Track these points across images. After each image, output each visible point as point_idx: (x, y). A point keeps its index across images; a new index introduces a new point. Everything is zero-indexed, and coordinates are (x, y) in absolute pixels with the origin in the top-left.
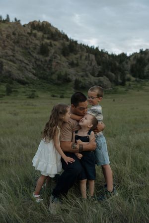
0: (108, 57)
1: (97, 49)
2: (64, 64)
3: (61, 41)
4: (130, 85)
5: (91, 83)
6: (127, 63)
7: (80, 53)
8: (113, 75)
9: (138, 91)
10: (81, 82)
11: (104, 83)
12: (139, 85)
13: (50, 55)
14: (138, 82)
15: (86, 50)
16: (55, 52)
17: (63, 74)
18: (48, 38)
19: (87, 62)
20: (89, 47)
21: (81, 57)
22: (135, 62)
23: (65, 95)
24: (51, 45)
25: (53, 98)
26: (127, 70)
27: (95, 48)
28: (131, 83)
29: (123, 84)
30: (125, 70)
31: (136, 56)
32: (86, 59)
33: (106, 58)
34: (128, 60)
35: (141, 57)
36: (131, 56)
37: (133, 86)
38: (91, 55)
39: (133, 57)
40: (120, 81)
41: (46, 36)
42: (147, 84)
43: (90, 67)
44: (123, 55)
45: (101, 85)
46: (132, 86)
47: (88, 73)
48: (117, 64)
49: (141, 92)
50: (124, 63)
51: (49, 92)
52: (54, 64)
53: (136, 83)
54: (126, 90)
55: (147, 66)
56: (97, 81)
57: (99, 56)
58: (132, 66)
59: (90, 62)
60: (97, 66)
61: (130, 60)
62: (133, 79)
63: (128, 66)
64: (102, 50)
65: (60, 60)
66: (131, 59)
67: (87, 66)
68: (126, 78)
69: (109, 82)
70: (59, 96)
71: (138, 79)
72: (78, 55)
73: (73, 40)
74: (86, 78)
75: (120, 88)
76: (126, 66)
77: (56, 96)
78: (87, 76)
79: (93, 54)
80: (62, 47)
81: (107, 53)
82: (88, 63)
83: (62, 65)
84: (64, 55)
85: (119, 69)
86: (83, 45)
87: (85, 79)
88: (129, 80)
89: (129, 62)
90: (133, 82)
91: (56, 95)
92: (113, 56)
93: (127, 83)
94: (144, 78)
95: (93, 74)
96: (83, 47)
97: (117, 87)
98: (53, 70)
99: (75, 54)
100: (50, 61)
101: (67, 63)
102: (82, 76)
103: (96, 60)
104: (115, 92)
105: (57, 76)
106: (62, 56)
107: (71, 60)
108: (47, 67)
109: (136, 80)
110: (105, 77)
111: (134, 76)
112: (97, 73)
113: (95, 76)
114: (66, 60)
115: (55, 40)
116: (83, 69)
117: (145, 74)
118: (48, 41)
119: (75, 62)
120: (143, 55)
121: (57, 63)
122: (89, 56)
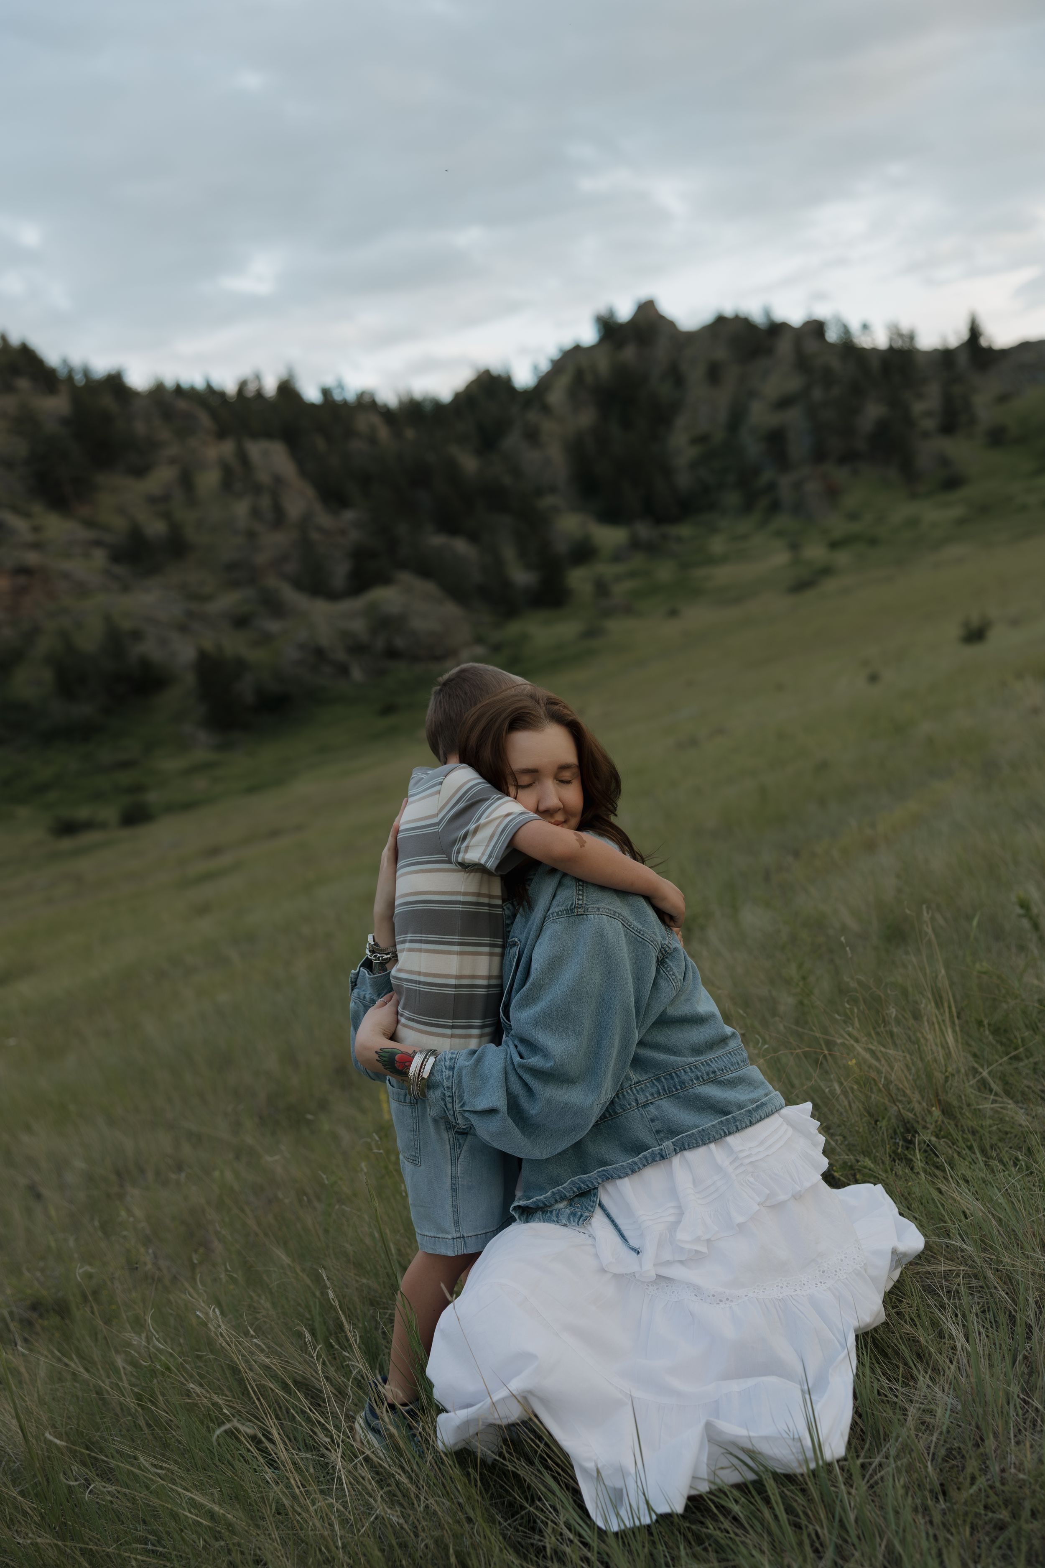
0: (383, 432)
1: (287, 389)
2: (77, 567)
4: (602, 588)
5: (319, 653)
6: (532, 436)
7: (173, 450)
8: (461, 546)
9: (673, 613)
10: (241, 665)
11: (418, 624)
12: (665, 572)
14: (651, 549)
15: (205, 420)
17: (89, 642)
19: (241, 509)
20: (221, 395)
21: (186, 481)
22: (586, 418)
23: (153, 797)
25: (67, 844)
26: (553, 490)
27: (270, 386)
28: (604, 569)
29: (550, 596)
30: (539, 492)
31: (579, 376)
32: (226, 485)
33: (372, 440)
34: (532, 416)
35: (620, 371)
36: (544, 384)
37: (628, 585)
38: (255, 449)
39: (564, 381)
40: (521, 577)
42: (717, 545)
43: (275, 541)
44: (490, 387)
45: (400, 642)
46: (620, 590)
47: (272, 581)
48: (469, 464)
49: (696, 616)
50: (513, 440)
51: (23, 812)
53: (638, 561)
54: (591, 633)
55: (681, 422)
56: (359, 626)
57: (321, 444)
59: (265, 502)
60: (324, 519)
61: (546, 409)
62: (608, 535)
63: (549, 459)
64: (326, 392)
65: (37, 546)
66: (556, 397)
67: (251, 535)
68: (562, 547)
69: (451, 609)
70: (110, 813)
71: (644, 530)
73: (86, 373)
74: (274, 626)
75: (545, 632)
76: (531, 459)
77: (88, 825)
79: (268, 435)
80: (21, 448)
81: (368, 406)
82: (255, 513)
83: (66, 576)
84: (58, 504)
85: (495, 496)
86: (179, 390)
87: (266, 639)
88: (584, 553)
89: (548, 426)
90: (617, 557)
91: (83, 813)
92: (415, 414)
93: (579, 580)
94: (686, 508)
95: (317, 587)
96: (182, 405)
97: (513, 629)
99: (140, 471)
101: (100, 557)
102: (241, 622)
103: (303, 472)
105: (47, 675)
106: (37, 508)
107: (119, 523)
109: (635, 545)
110: (405, 577)
111: (611, 516)
113: (332, 596)
114: (84, 534)
116: (231, 567)
117: (684, 480)
119: (156, 528)
120: (629, 353)
121: (24, 571)
122: (243, 458)
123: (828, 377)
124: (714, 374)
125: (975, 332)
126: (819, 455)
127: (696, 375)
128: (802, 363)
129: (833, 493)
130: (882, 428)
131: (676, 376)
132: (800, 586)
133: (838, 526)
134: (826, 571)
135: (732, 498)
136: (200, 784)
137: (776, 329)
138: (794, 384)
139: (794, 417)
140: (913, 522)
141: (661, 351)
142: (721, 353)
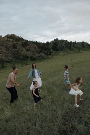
0: (42, 45)
3: (21, 41)
5: (37, 57)
6: (50, 45)
8: (45, 51)
9: (57, 56)
12: (57, 54)
13: (17, 48)
14: (56, 52)
15: (32, 43)
16: (20, 47)
17: (25, 55)
18: (15, 41)
19: (34, 48)
23: (27, 64)
24: (17, 44)
25: (22, 66)
27: (36, 42)
28: (53, 53)
29: (50, 54)
30: (50, 49)
32: (33, 47)
35: (55, 42)
38: (35, 45)
40: (49, 53)
41: (14, 40)
42: (60, 52)
43: (35, 50)
44: (48, 42)
45: (41, 56)
47: (35, 52)
48: (46, 47)
49: (58, 56)
51: (20, 64)
52: (20, 51)
53: (55, 53)
54: (52, 57)
55: (58, 45)
56: (39, 55)
57: (38, 45)
58: (52, 46)
60: (38, 49)
62: (54, 51)
63: (51, 47)
64: (39, 42)
65: (22, 49)
66: (52, 43)
68: (51, 52)
69: (44, 55)
70: (25, 64)
71: (56, 51)
72: (30, 46)
73: (26, 40)
75: (50, 56)
76: (50, 47)
78: (35, 54)
80: (22, 44)
81: (41, 43)
83: (24, 51)
84: (24, 47)
85: (48, 49)
86: (31, 41)
87: (34, 56)
88: (52, 52)
91: (23, 64)
92: (44, 44)
93: (52, 54)
94: (58, 50)
95: (37, 53)
97: (48, 56)
98: (20, 54)
99: (28, 46)
100: (18, 50)
101: (26, 50)
102: (33, 54)
104: (48, 58)
105: (22, 56)
107: (27, 48)
108: (17, 53)
110: (42, 53)
111: (54, 50)
112: (39, 52)
115: (19, 41)
116: (33, 51)
117: (58, 49)
118: (16, 42)
119: (29, 49)
122: (34, 45)
123: (67, 44)
124: (60, 43)
125: (75, 42)
126: (66, 48)
127: (59, 43)
128: (65, 43)
129: (66, 50)
130: (70, 47)
131: (58, 43)
132: (64, 55)
133: (67, 52)
134: (65, 54)
135: (61, 50)
136: (30, 63)
137: (64, 40)
138: (65, 44)
139: (65, 45)
140: (71, 52)
141: (58, 41)
142: (61, 42)
